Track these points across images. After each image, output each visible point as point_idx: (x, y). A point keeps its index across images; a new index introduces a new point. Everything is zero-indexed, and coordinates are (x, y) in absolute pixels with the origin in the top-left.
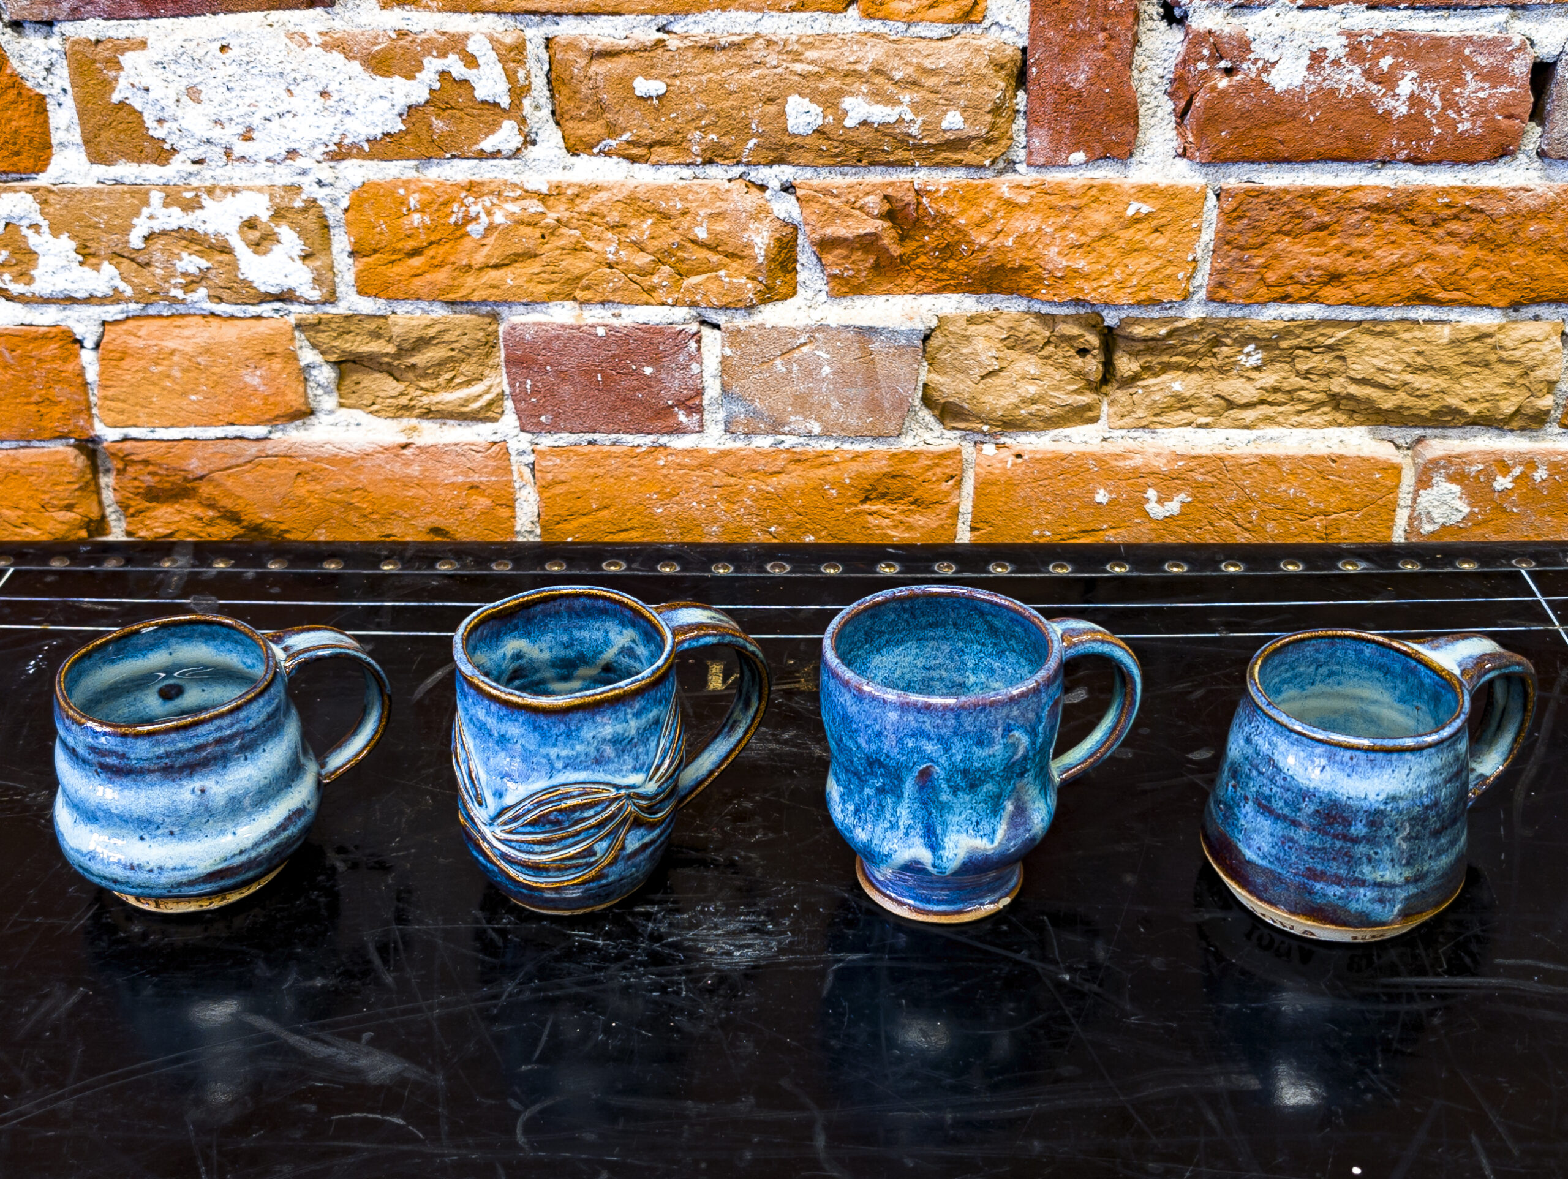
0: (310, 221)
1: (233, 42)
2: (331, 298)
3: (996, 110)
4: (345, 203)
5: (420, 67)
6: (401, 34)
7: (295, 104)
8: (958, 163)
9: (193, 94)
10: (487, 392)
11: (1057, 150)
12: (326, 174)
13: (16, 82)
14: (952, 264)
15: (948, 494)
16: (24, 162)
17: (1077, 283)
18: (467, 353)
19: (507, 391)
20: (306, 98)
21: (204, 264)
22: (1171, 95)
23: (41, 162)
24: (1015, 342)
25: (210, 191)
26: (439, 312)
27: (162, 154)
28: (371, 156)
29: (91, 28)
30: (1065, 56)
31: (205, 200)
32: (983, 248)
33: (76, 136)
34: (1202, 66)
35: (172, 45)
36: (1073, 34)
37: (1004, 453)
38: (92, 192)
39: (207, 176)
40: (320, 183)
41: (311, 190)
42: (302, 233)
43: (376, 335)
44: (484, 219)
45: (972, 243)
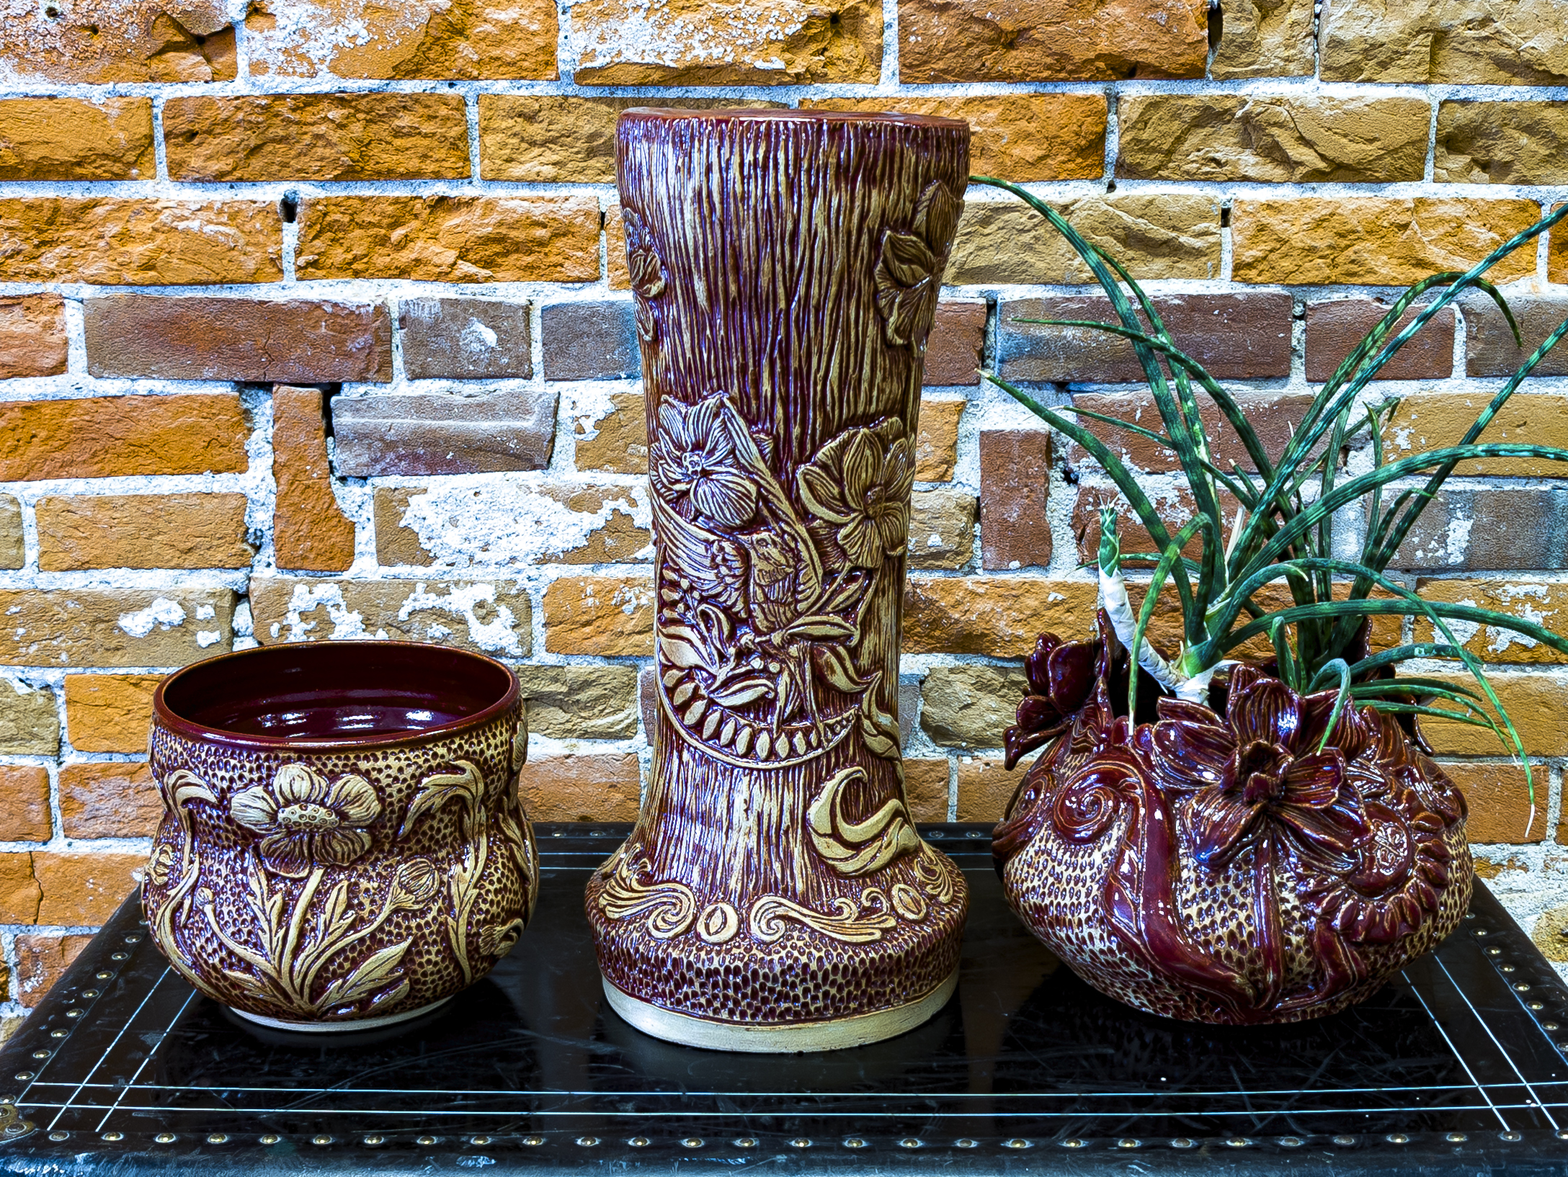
0: (521, 604)
1: (483, 490)
2: (529, 654)
3: (962, 535)
4: (544, 592)
5: (601, 507)
6: (590, 486)
7: (519, 528)
8: (939, 568)
9: (454, 522)
10: (627, 718)
11: (1002, 560)
12: (533, 572)
13: (339, 514)
14: (937, 633)
15: (940, 791)
16: (336, 564)
17: (1018, 645)
18: (615, 691)
19: (641, 716)
20: (526, 524)
21: (446, 631)
22: (1072, 526)
23: (347, 565)
24: (983, 686)
25: (456, 584)
26: (599, 664)
27: (427, 559)
28: (564, 562)
29: (392, 481)
30: (1003, 502)
31: (453, 589)
32: (957, 621)
33: (372, 548)
34: (1089, 508)
35: (444, 491)
36: (1008, 489)
37: (977, 763)
38: (378, 583)
39: (456, 573)
40: (529, 579)
41: (522, 582)
42: (514, 610)
43: (555, 680)
44: (634, 602)
45: (950, 618)
